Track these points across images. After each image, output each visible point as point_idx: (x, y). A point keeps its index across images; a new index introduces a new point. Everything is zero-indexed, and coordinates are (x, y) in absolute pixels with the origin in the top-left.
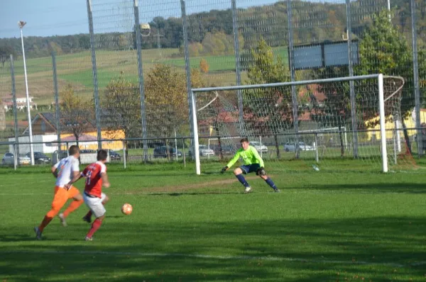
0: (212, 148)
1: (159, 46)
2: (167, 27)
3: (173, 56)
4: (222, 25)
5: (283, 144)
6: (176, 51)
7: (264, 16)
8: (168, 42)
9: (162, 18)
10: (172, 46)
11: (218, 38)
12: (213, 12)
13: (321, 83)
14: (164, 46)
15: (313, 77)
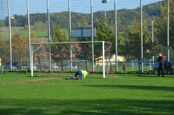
0: (36, 66)
1: (16, 25)
2: (20, 18)
3: (21, 30)
4: (41, 19)
5: (64, 66)
6: (23, 28)
7: (58, 16)
8: (19, 24)
9: (17, 15)
10: (21, 26)
11: (40, 24)
12: (38, 14)
13: (80, 43)
14: (18, 26)
15: (77, 41)
